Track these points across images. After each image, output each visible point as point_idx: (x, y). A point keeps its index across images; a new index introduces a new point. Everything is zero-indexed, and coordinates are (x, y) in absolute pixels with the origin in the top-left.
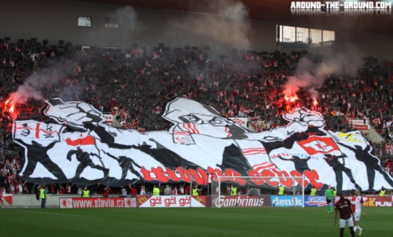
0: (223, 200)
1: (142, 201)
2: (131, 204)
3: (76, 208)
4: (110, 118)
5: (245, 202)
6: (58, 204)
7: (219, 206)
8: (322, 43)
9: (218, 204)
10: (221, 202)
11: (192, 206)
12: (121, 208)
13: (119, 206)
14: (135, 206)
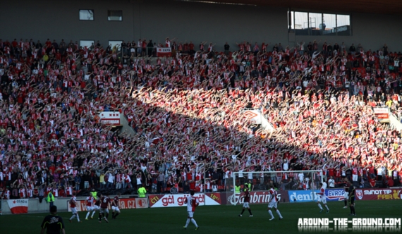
0: (238, 197)
1: (154, 201)
2: (143, 204)
4: (117, 115)
5: (261, 198)
6: (65, 207)
7: (235, 204)
8: (336, 28)
9: (233, 201)
10: (237, 199)
11: (207, 204)
12: (132, 209)
13: (130, 207)
14: (147, 206)
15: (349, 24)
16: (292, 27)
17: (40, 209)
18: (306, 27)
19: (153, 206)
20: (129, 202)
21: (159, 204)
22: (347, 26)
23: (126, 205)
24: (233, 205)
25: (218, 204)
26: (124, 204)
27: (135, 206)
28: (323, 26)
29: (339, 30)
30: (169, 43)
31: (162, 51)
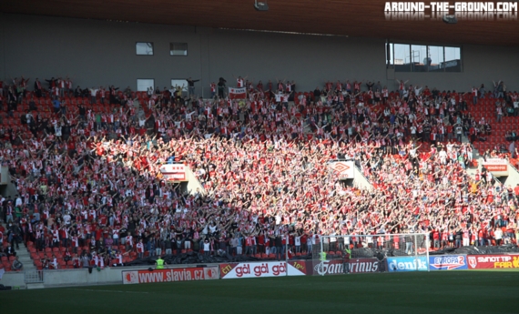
0: (327, 266)
1: (226, 270)
2: (213, 275)
3: (144, 283)
4: (182, 168)
5: (355, 266)
6: (120, 279)
7: (323, 274)
8: (444, 63)
9: (321, 271)
10: (325, 268)
11: (289, 274)
12: (199, 280)
13: (197, 278)
14: (217, 277)
15: (459, 58)
16: (391, 62)
17: (90, 281)
18: (408, 62)
19: (225, 277)
20: (196, 272)
21: (232, 275)
22: (458, 61)
23: (193, 276)
24: (321, 276)
25: (303, 274)
26: (190, 275)
27: (203, 277)
28: (429, 61)
29: (448, 65)
30: (241, 83)
31: (235, 92)
